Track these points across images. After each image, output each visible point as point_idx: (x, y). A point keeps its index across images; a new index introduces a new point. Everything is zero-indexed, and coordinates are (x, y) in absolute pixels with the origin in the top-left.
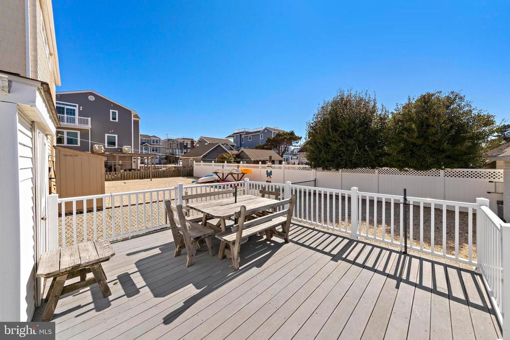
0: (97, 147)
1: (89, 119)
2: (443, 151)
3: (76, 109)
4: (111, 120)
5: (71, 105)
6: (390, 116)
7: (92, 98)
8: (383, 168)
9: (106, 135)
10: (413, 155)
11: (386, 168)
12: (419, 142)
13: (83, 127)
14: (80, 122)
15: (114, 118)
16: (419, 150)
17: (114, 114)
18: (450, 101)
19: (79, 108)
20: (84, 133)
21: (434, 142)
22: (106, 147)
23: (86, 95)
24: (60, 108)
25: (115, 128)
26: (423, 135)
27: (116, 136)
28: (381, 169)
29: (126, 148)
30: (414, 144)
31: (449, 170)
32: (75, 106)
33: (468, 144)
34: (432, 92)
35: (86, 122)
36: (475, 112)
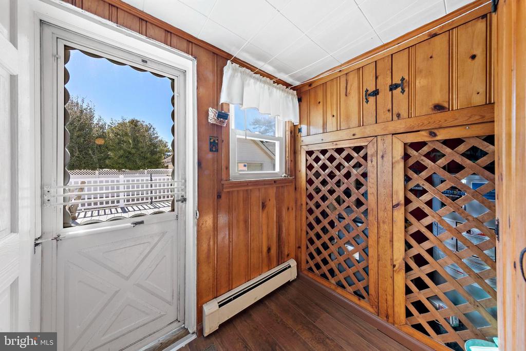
2: (147, 158)
6: (107, 127)
8: (104, 170)
10: (129, 160)
11: (106, 170)
12: (133, 151)
16: (133, 156)
18: (148, 129)
21: (142, 152)
26: (136, 147)
28: (101, 170)
30: (130, 153)
31: (149, 170)
33: (158, 155)
34: (138, 120)
36: (159, 138)
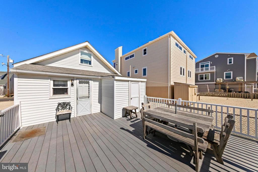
0: (218, 80)
1: (215, 67)
3: (209, 64)
4: (228, 64)
5: (207, 63)
7: (217, 56)
9: (225, 73)
13: (212, 71)
14: (211, 69)
15: (230, 62)
17: (230, 60)
19: (210, 63)
20: (212, 74)
22: (225, 79)
23: (214, 56)
24: (202, 65)
25: (231, 68)
27: (232, 72)
29: (238, 79)
32: (209, 63)
35: (213, 69)
